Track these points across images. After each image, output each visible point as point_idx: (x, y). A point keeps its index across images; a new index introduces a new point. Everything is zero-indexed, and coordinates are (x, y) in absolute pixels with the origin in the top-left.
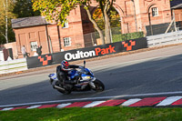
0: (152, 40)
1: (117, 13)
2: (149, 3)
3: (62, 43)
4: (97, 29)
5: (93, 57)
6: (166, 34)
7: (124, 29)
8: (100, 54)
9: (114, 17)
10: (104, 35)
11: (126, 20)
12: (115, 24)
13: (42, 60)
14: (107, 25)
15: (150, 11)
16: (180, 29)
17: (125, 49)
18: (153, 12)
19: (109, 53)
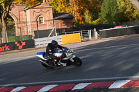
0: (38, 42)
1: (13, 19)
6: (49, 38)
10: (1, 37)
14: (4, 29)
16: (59, 34)
17: (17, 48)
18: (40, 21)
19: (5, 51)
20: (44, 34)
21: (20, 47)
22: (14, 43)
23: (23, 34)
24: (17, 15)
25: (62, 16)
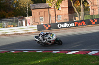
1: (88, 4)
3: (57, 18)
4: (76, 12)
5: (73, 27)
7: (91, 12)
9: (86, 5)
10: (80, 15)
11: (93, 8)
12: (86, 9)
13: (45, 27)
14: (82, 10)
19: (82, 25)
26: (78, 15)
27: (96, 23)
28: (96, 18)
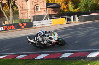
0: (35, 23)
1: (17, 8)
2: (35, 4)
5: (2, 31)
6: (43, 21)
7: (21, 16)
8: (6, 30)
9: (15, 10)
10: (9, 19)
11: (22, 12)
12: (16, 13)
14: (11, 14)
15: (35, 8)
16: (50, 19)
17: (20, 27)
18: (37, 9)
19: (12, 29)
20: (39, 18)
21: (23, 27)
22: (18, 24)
23: (25, 18)
24: (20, 4)
25: (52, 6)
26: (7, 19)
27: (25, 27)
28: (25, 22)
